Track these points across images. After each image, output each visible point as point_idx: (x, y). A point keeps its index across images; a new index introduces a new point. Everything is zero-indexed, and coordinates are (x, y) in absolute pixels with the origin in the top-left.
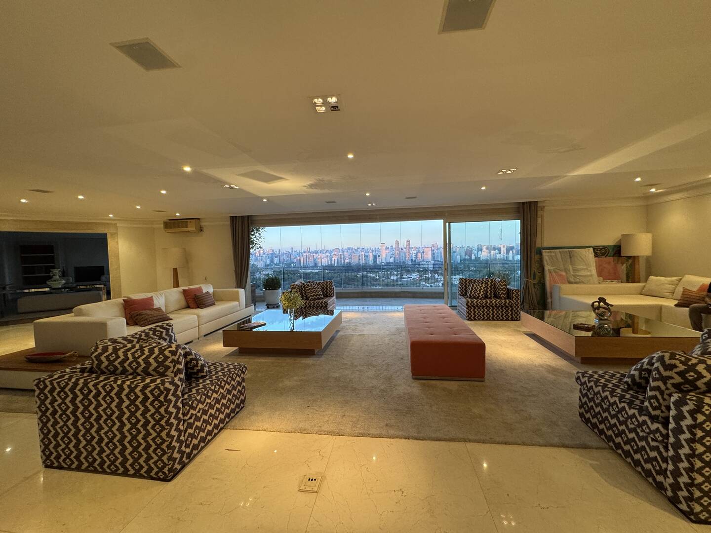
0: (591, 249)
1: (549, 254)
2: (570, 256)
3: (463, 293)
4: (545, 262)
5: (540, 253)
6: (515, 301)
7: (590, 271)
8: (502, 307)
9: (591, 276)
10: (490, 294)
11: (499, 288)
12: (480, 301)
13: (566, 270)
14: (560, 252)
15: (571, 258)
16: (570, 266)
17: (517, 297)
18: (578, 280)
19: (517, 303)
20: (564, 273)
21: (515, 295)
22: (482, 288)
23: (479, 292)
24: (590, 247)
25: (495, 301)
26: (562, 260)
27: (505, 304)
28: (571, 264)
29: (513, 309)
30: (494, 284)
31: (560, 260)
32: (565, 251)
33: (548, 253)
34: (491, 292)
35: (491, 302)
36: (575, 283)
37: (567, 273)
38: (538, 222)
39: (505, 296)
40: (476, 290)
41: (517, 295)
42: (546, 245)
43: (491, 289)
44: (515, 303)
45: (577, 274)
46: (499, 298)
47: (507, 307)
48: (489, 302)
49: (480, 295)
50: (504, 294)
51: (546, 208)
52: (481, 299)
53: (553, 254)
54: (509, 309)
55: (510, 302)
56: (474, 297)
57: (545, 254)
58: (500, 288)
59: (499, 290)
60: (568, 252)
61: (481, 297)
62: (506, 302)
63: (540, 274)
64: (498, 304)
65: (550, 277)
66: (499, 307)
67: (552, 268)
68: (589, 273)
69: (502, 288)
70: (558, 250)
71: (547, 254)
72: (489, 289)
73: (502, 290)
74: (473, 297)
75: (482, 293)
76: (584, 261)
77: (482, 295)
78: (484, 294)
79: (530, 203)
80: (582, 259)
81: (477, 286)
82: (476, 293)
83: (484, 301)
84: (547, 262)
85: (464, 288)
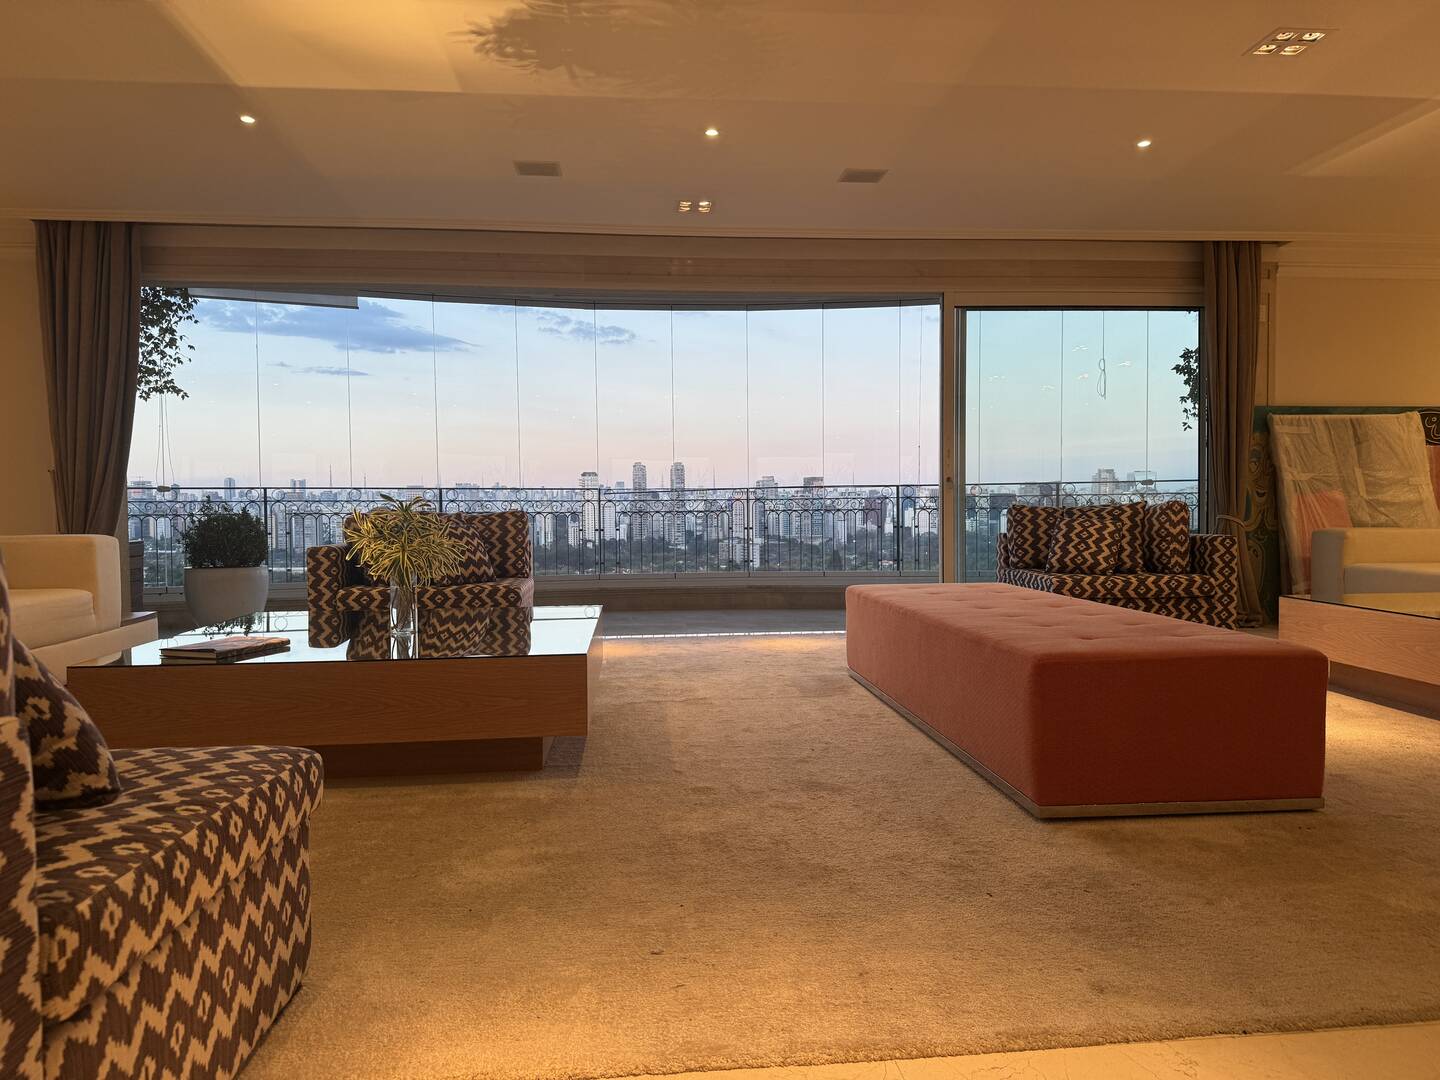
0: (1416, 416)
1: (1294, 429)
2: (1356, 435)
3: (1027, 558)
4: (1283, 457)
5: (1265, 427)
6: (1222, 579)
7: (1416, 488)
8: (1179, 599)
9: (1421, 503)
10: (1131, 556)
11: (1163, 533)
12: (1102, 578)
13: (1347, 485)
14: (1326, 422)
15: (1358, 443)
16: (1357, 470)
17: (1227, 564)
18: (1383, 519)
19: (1226, 586)
20: (1338, 495)
21: (1221, 557)
22: (1105, 533)
23: (1094, 548)
24: (1412, 409)
25: (1153, 578)
26: (1334, 452)
27: (1187, 590)
28: (1361, 467)
29: (1212, 608)
30: (1142, 520)
31: (1327, 449)
32: (1343, 420)
33: (1291, 424)
34: (1134, 551)
35: (1142, 582)
36: (1373, 526)
37: (1347, 493)
38: (1261, 320)
39: (1184, 563)
40: (1083, 541)
41: (1227, 557)
42: (1280, 398)
43: (1134, 539)
44: (1220, 586)
45: (1379, 497)
46: (1165, 569)
47: (1194, 599)
48: (1134, 580)
49: (1100, 558)
50: (1182, 555)
51: (1281, 272)
52: (1103, 572)
53: (1305, 430)
54: (1201, 607)
55: (1206, 581)
56: (1078, 569)
57: (1284, 430)
58: (1169, 534)
59: (1163, 539)
60: (1349, 423)
61: (1104, 565)
62: (1192, 582)
63: (1264, 499)
64: (1167, 591)
65: (1300, 509)
66: (1168, 599)
67: (1305, 477)
68: (1412, 496)
69: (1175, 531)
70: (1320, 417)
71: (1286, 429)
72: (1128, 538)
73: (1175, 538)
74: (1071, 566)
75: (1107, 552)
76: (1396, 454)
77: (1106, 559)
78: (1112, 554)
79: (1238, 245)
80: (1390, 447)
81: (1085, 529)
82: (1086, 554)
83: (1120, 580)
84: (1287, 451)
85: (1031, 539)
